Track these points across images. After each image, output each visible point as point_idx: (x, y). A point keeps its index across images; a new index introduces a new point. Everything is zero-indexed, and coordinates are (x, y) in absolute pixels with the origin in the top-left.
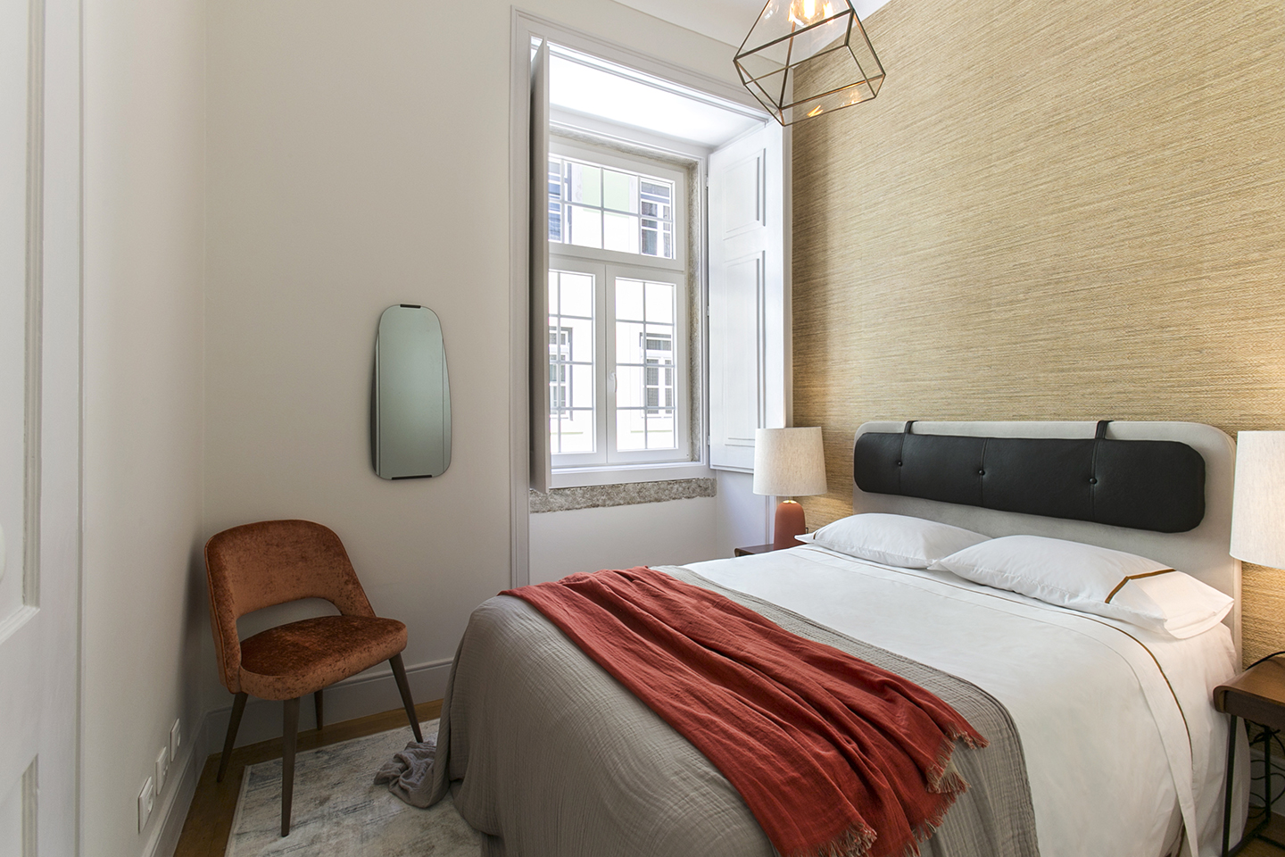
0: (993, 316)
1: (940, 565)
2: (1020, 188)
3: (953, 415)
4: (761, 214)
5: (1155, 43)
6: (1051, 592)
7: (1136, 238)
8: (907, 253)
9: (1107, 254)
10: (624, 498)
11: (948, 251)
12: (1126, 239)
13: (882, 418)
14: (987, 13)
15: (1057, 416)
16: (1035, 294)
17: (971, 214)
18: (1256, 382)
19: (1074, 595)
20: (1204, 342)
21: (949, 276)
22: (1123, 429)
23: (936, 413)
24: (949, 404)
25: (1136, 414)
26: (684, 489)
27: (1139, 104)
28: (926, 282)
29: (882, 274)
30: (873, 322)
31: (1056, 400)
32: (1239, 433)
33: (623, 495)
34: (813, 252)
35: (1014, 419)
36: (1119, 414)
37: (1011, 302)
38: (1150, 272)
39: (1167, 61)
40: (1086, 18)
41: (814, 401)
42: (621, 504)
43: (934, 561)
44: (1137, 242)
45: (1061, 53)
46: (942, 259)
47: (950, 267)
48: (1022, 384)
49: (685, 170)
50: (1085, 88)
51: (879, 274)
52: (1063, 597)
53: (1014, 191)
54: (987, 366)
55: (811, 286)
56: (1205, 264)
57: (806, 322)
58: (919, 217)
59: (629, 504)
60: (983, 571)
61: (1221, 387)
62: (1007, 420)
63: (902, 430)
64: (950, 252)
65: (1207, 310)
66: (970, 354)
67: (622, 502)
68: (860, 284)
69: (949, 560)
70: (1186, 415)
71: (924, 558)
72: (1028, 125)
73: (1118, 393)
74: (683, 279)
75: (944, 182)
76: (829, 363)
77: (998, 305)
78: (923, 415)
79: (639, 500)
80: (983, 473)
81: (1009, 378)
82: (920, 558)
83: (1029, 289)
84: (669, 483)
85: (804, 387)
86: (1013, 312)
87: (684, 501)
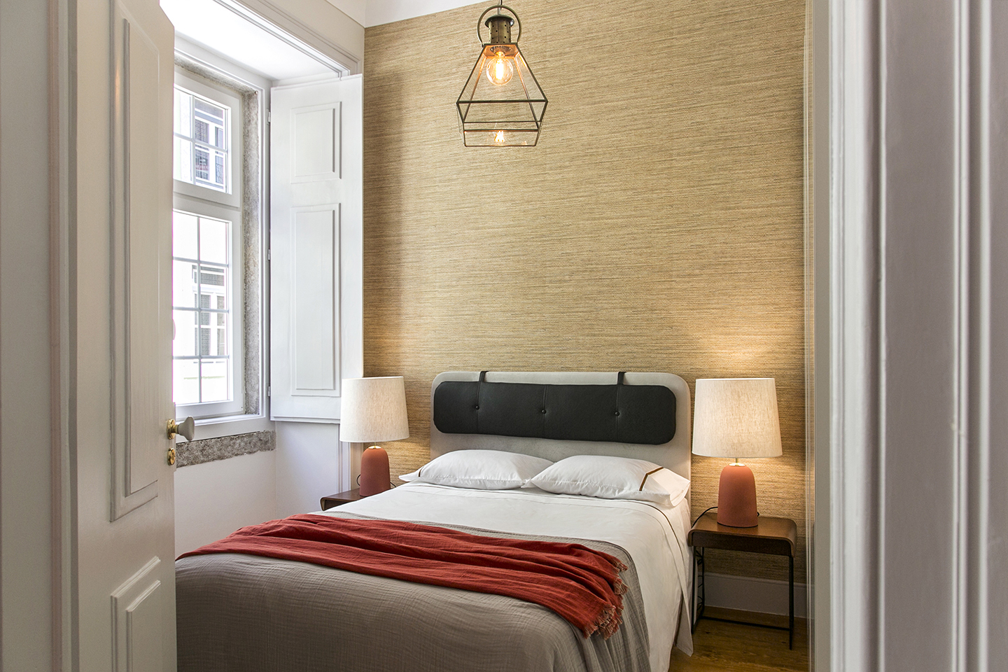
0: (547, 290)
1: (532, 483)
2: (566, 196)
3: (516, 366)
4: (337, 165)
5: (647, 120)
6: (607, 490)
7: (638, 248)
8: (478, 229)
9: (622, 256)
10: (188, 458)
11: (512, 233)
12: (633, 248)
13: (455, 368)
14: (542, 52)
15: (591, 368)
16: (577, 277)
17: (530, 207)
18: (698, 349)
19: (621, 490)
20: (674, 322)
21: (513, 254)
22: (633, 378)
23: (503, 365)
24: (513, 358)
25: (638, 367)
26: (246, 444)
27: (639, 159)
28: (495, 255)
29: (455, 243)
30: (447, 283)
31: (590, 357)
32: (697, 380)
33: (186, 454)
34: (385, 211)
35: (562, 370)
36: (628, 367)
37: (560, 281)
38: (646, 272)
39: (654, 135)
40: (608, 86)
41: (386, 351)
42: (184, 465)
43: (527, 481)
44: (639, 251)
45: (592, 104)
46: (508, 239)
47: (514, 247)
48: (568, 344)
49: (241, 97)
50: (608, 136)
51: (453, 242)
52: (614, 492)
53: (562, 197)
54: (543, 329)
55: (384, 243)
56: (674, 272)
57: (378, 276)
58: (488, 200)
59: (192, 464)
60: (563, 482)
61: (681, 351)
62: (557, 370)
63: (477, 379)
64: (514, 235)
65: (675, 302)
66: (530, 318)
67: (185, 462)
68: (435, 249)
69: (538, 478)
70: (664, 368)
71: (519, 479)
72: (571, 150)
73: (628, 353)
74: (238, 215)
75: (509, 176)
76: (403, 317)
77: (551, 282)
78: (491, 367)
79: (202, 459)
80: (545, 412)
81: (559, 338)
82: (516, 479)
83: (572, 273)
84: (232, 438)
85: (377, 338)
86: (561, 289)
87: (246, 456)
